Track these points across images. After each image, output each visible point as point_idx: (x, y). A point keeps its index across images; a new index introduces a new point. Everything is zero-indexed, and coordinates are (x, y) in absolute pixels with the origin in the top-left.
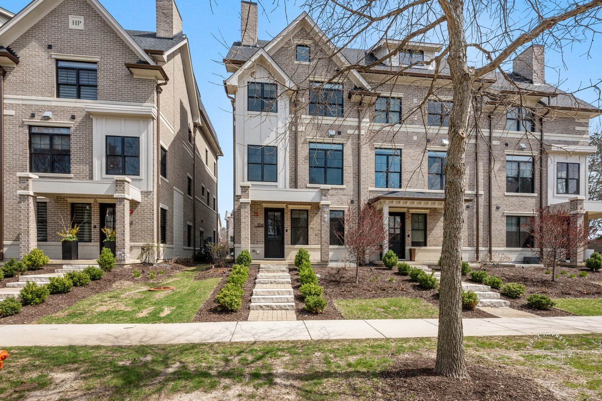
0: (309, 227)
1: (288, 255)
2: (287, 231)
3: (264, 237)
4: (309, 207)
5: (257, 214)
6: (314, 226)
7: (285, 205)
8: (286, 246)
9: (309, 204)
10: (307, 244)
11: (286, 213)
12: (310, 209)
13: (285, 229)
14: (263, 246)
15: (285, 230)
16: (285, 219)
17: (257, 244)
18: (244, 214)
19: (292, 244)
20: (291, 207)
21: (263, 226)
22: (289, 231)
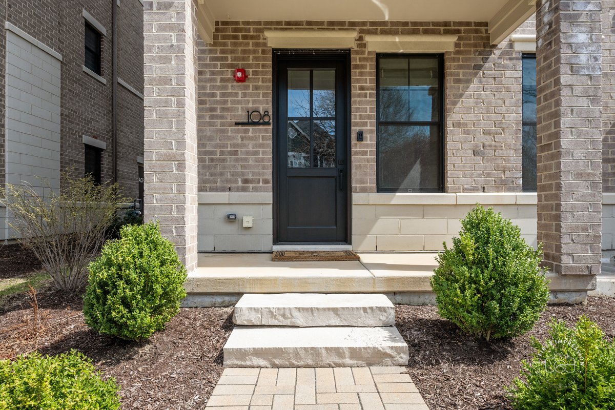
0: (449, 122)
1: (365, 234)
2: (360, 136)
3: (270, 164)
4: (445, 43)
5: (243, 71)
6: (471, 117)
7: (354, 35)
8: (357, 198)
9: (445, 28)
10: (441, 187)
11: (357, 67)
12: (451, 49)
13: (355, 130)
14: (268, 197)
15: (354, 136)
16: (355, 91)
17: (244, 189)
18: (158, 39)
19: (380, 190)
20: (377, 43)
21: (270, 119)
22: (370, 140)
